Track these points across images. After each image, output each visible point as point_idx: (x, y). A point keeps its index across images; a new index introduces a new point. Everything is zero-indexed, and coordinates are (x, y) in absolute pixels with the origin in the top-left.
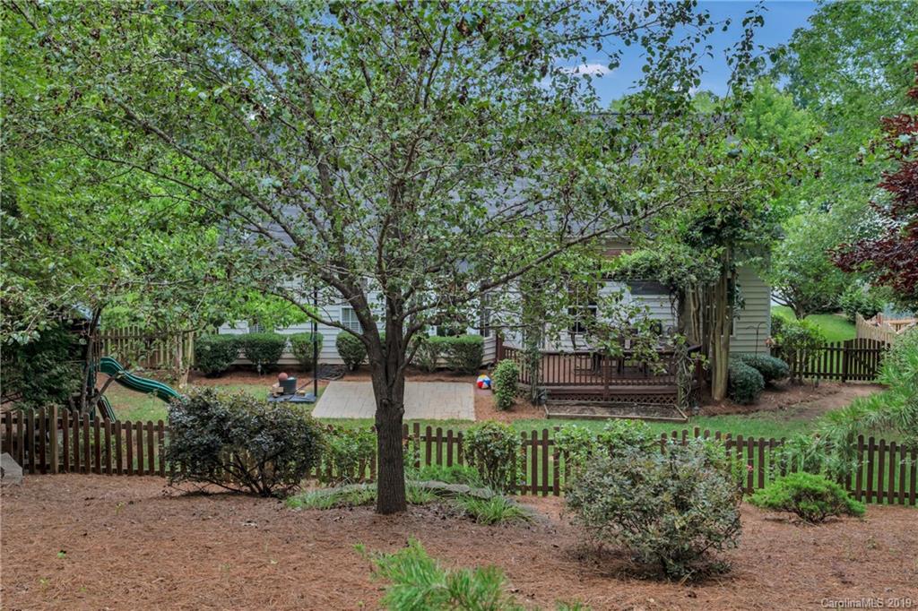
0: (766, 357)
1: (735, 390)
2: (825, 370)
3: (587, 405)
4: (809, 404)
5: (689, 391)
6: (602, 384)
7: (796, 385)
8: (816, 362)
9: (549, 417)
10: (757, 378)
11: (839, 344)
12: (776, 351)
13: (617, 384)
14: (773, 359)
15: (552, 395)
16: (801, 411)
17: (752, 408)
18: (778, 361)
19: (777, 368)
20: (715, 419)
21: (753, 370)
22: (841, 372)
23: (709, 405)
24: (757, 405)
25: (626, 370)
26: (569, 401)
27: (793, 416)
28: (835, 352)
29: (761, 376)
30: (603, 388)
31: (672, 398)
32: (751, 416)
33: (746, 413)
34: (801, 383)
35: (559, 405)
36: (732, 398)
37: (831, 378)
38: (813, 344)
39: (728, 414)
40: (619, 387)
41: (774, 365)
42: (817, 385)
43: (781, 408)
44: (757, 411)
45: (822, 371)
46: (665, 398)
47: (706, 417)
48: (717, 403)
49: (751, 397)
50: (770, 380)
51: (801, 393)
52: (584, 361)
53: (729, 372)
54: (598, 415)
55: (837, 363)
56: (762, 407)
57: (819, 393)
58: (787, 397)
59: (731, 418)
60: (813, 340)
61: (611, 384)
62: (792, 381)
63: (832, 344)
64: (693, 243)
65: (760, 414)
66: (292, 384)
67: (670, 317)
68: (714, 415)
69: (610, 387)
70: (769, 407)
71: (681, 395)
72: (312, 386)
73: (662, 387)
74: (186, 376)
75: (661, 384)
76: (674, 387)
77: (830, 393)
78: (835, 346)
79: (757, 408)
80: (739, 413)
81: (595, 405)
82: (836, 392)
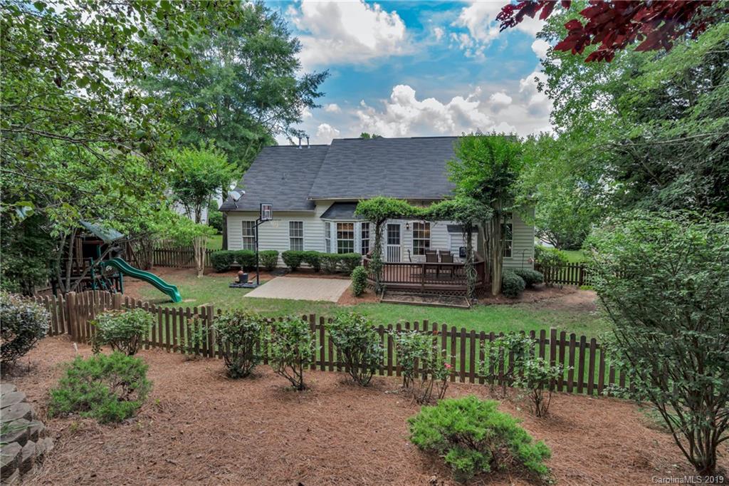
0: (530, 270)
1: (505, 289)
2: (568, 279)
3: (411, 295)
4: (555, 299)
5: (473, 289)
6: (420, 283)
7: (549, 287)
8: (563, 274)
9: (381, 302)
10: (520, 282)
11: (577, 264)
12: (537, 267)
13: (429, 283)
14: (534, 271)
15: (389, 288)
16: (549, 304)
17: (516, 301)
18: (537, 273)
19: (536, 277)
20: (490, 307)
21: (518, 277)
22: (578, 280)
23: (487, 297)
24: (520, 298)
25: (441, 275)
26: (401, 293)
27: (542, 306)
28: (575, 269)
29: (523, 281)
30: (421, 285)
31: (463, 293)
32: (515, 305)
33: (512, 304)
34: (552, 286)
35: (393, 295)
36: (504, 293)
37: (572, 284)
38: (560, 264)
39: (499, 304)
40: (430, 285)
41: (534, 275)
42: (562, 288)
43: (535, 301)
44: (519, 303)
45: (566, 280)
46: (459, 292)
47: (483, 305)
48: (494, 297)
49: (516, 294)
50: (531, 284)
51: (551, 292)
52: (415, 270)
53: (503, 278)
54: (415, 302)
55: (576, 276)
56: (523, 300)
57: (562, 293)
58: (541, 294)
59: (499, 308)
60: (559, 260)
61: (426, 283)
62: (547, 285)
63: (573, 264)
64: (476, 196)
65: (520, 304)
66: (246, 277)
67: (462, 242)
68: (490, 304)
69: (425, 285)
70: (528, 300)
71: (469, 292)
72: (256, 279)
73: (458, 286)
74: (202, 272)
75: (456, 284)
76: (465, 287)
77: (570, 293)
78: (575, 265)
79: (519, 301)
80: (506, 303)
81: (415, 295)
82: (574, 293)
